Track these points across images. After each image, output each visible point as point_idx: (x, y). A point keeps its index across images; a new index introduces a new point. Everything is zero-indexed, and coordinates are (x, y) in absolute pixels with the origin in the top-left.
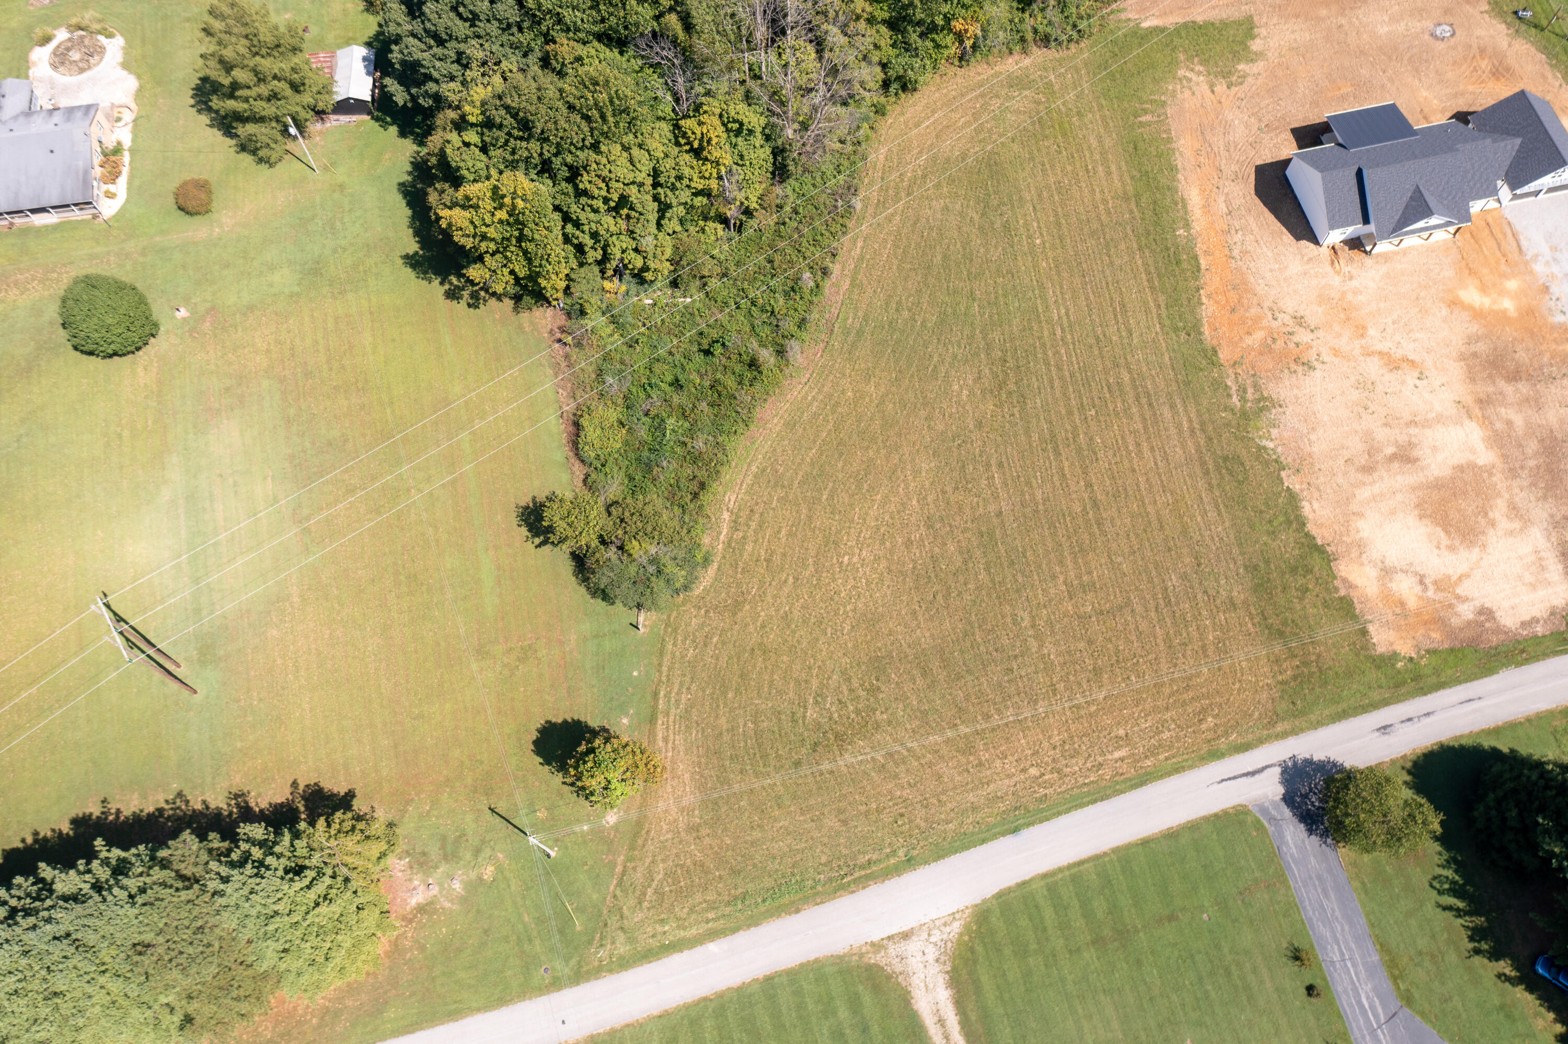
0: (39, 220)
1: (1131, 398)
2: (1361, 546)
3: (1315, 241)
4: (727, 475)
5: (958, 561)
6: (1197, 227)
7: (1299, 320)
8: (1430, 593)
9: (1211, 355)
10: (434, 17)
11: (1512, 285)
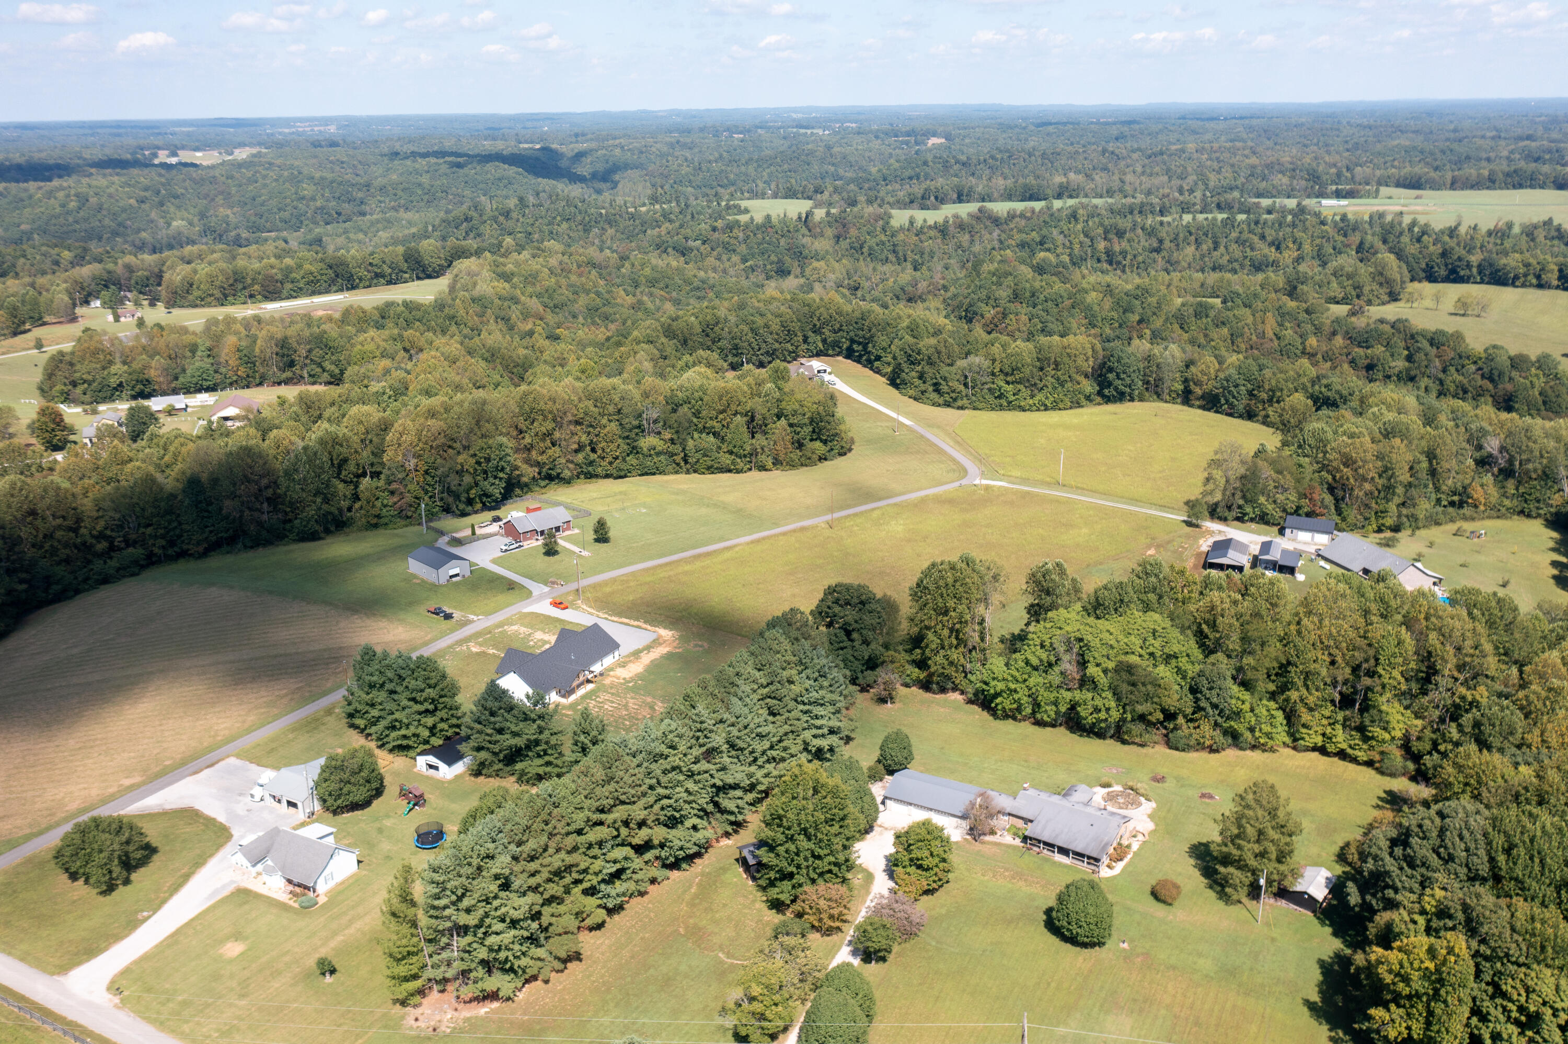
0: (1059, 858)
10: (1416, 847)
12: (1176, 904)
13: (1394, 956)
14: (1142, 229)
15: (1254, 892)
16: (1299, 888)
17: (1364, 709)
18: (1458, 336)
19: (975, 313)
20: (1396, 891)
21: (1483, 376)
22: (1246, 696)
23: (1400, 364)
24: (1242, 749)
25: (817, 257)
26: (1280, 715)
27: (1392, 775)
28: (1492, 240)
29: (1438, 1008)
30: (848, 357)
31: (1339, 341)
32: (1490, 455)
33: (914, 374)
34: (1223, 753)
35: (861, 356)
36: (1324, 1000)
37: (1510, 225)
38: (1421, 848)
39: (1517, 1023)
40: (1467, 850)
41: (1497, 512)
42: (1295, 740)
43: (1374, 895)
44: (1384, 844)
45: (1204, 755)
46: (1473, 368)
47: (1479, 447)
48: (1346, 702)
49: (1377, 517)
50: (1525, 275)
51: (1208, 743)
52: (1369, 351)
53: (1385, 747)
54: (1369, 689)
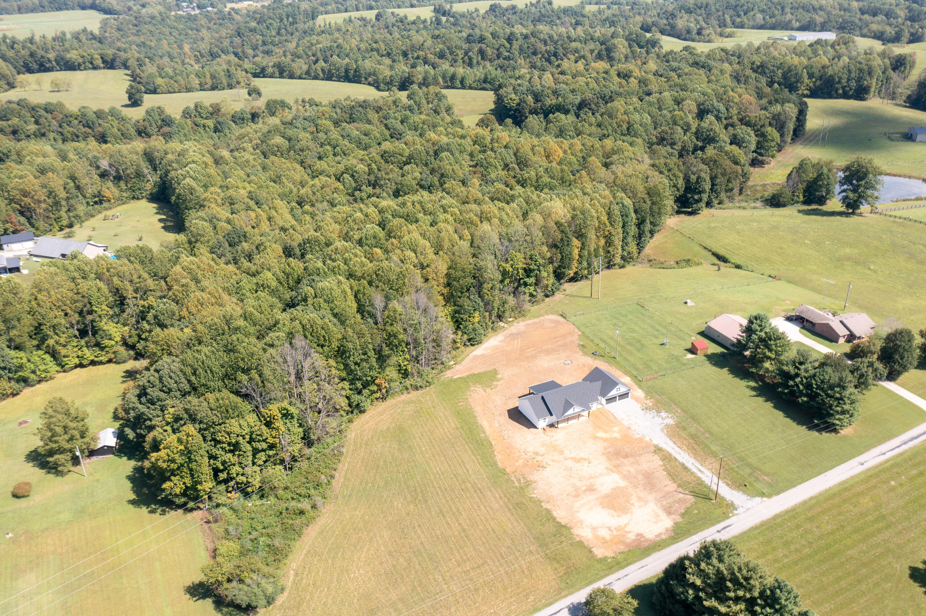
1: (472, 491)
2: (581, 522)
3: (535, 427)
4: (291, 557)
5: (405, 564)
6: (488, 433)
7: (536, 454)
8: (615, 533)
9: (503, 472)
10: (151, 393)
11: (616, 429)
12: (31, 493)
13: (163, 453)
15: (76, 461)
16: (100, 446)
17: (95, 333)
18: (60, 105)
20: (150, 420)
21: (84, 126)
22: (22, 354)
23: (32, 127)
24: (32, 386)
26: (48, 357)
27: (124, 362)
28: (57, 43)
29: (193, 465)
32: (106, 171)
34: (22, 394)
36: (138, 495)
38: (154, 393)
39: (231, 451)
40: (176, 382)
41: (121, 201)
42: (63, 367)
43: (141, 428)
44: (135, 399)
45: (10, 400)
46: (76, 122)
47: (98, 167)
48: (83, 333)
49: (57, 222)
50: (84, 63)
51: (9, 392)
52: (10, 122)
53: (115, 349)
54: (93, 321)
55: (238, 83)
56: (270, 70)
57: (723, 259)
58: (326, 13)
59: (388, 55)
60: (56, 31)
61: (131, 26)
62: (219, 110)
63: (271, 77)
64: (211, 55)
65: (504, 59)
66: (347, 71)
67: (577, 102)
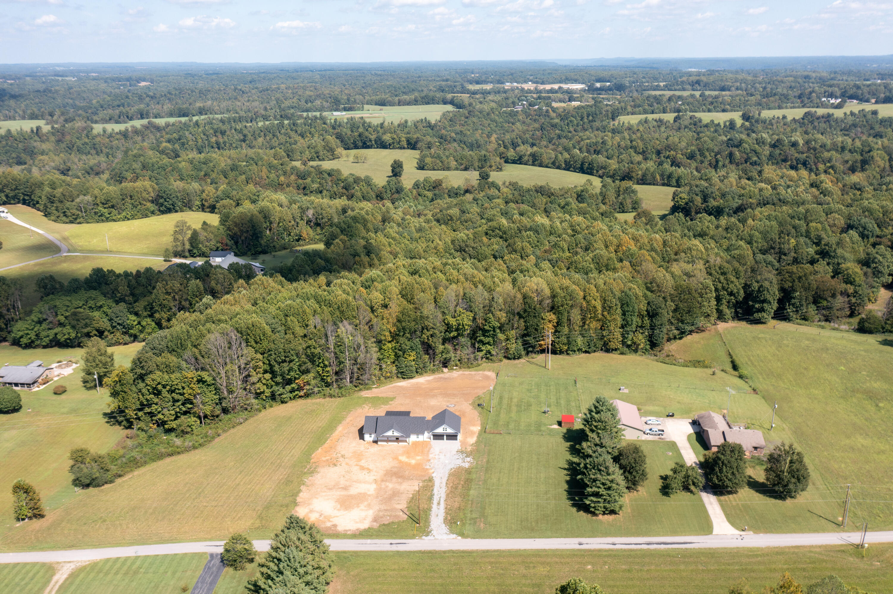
1: (275, 465)
2: (309, 504)
3: (364, 439)
4: (142, 469)
5: (184, 491)
6: (334, 435)
7: (343, 456)
9: (309, 460)
11: (419, 458)
12: (65, 394)
14: (235, 130)
18: (338, 171)
19: (123, 178)
21: (343, 187)
22: (135, 318)
23: (315, 186)
24: (138, 342)
25: (42, 153)
28: (400, 129)
30: (24, 203)
31: (293, 177)
32: (310, 218)
33: (53, 208)
35: (29, 202)
36: (112, 412)
37: (406, 122)
40: (159, 344)
41: (314, 242)
46: (342, 184)
50: (393, 143)
51: (122, 341)
55: (491, 166)
56: (526, 158)
57: (735, 367)
58: (632, 114)
59: (643, 153)
60: (402, 119)
61: (463, 118)
62: (440, 185)
63: (526, 164)
64: (513, 144)
65: (751, 164)
66: (582, 164)
67: (735, 205)
